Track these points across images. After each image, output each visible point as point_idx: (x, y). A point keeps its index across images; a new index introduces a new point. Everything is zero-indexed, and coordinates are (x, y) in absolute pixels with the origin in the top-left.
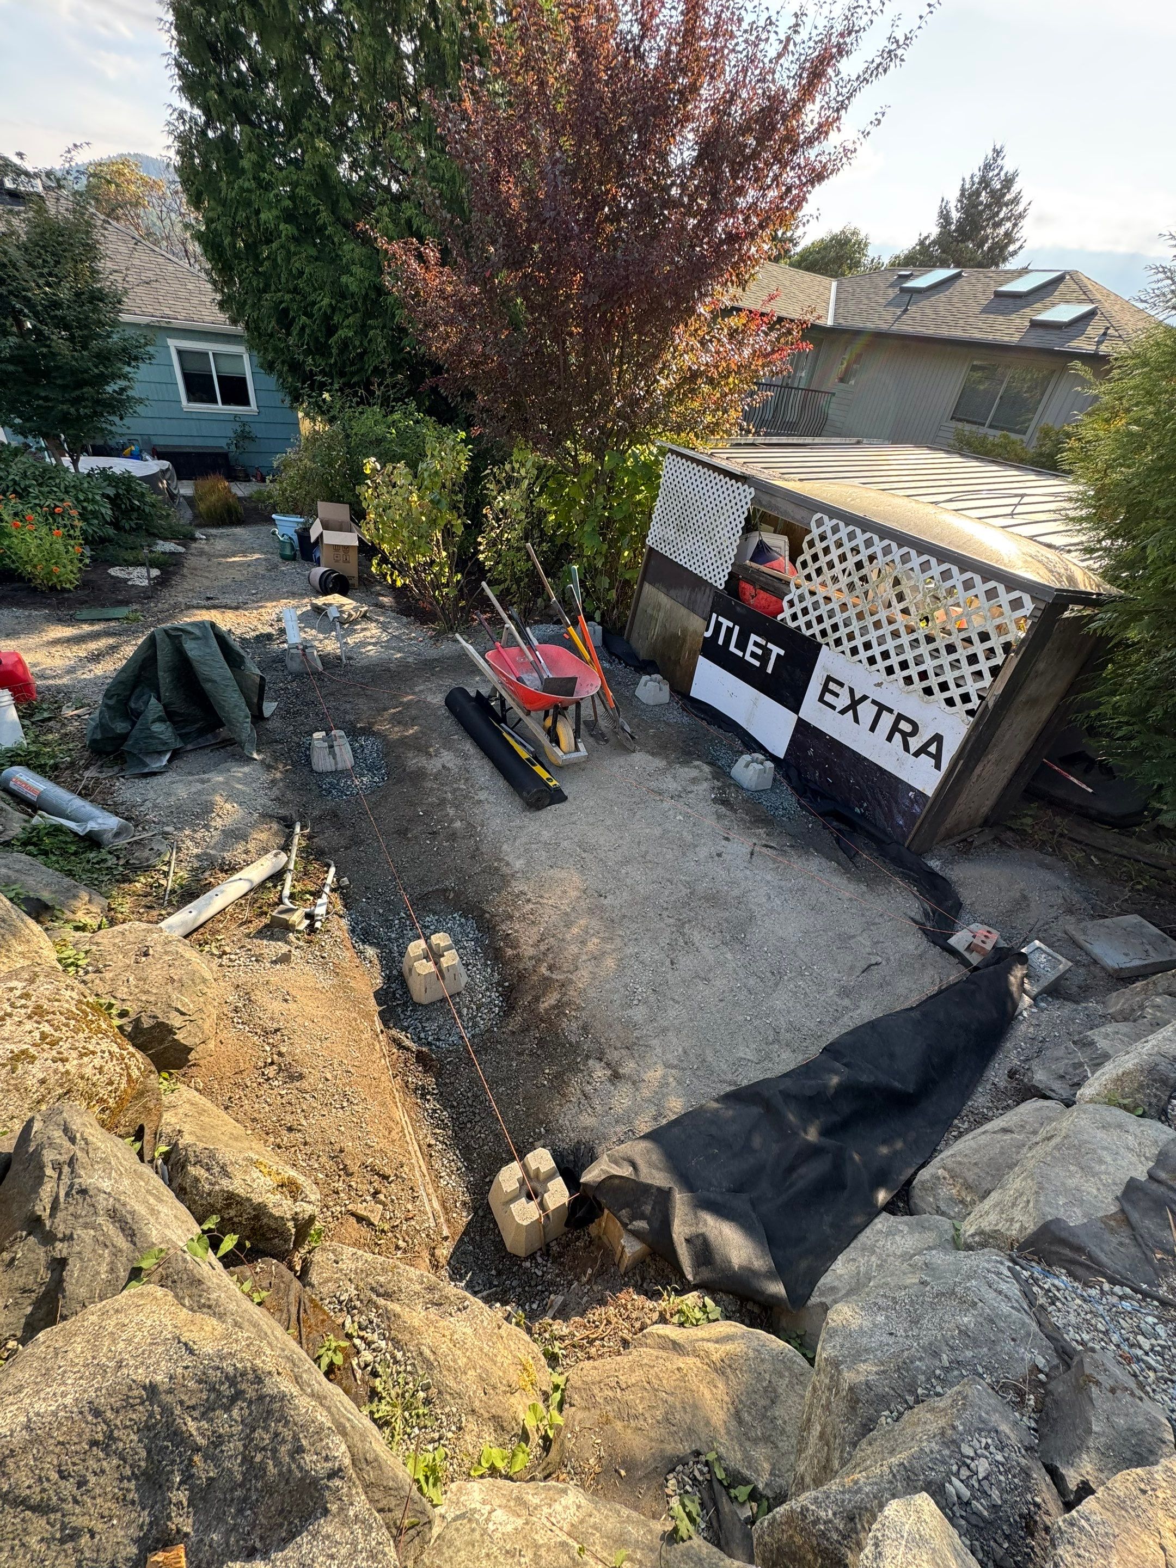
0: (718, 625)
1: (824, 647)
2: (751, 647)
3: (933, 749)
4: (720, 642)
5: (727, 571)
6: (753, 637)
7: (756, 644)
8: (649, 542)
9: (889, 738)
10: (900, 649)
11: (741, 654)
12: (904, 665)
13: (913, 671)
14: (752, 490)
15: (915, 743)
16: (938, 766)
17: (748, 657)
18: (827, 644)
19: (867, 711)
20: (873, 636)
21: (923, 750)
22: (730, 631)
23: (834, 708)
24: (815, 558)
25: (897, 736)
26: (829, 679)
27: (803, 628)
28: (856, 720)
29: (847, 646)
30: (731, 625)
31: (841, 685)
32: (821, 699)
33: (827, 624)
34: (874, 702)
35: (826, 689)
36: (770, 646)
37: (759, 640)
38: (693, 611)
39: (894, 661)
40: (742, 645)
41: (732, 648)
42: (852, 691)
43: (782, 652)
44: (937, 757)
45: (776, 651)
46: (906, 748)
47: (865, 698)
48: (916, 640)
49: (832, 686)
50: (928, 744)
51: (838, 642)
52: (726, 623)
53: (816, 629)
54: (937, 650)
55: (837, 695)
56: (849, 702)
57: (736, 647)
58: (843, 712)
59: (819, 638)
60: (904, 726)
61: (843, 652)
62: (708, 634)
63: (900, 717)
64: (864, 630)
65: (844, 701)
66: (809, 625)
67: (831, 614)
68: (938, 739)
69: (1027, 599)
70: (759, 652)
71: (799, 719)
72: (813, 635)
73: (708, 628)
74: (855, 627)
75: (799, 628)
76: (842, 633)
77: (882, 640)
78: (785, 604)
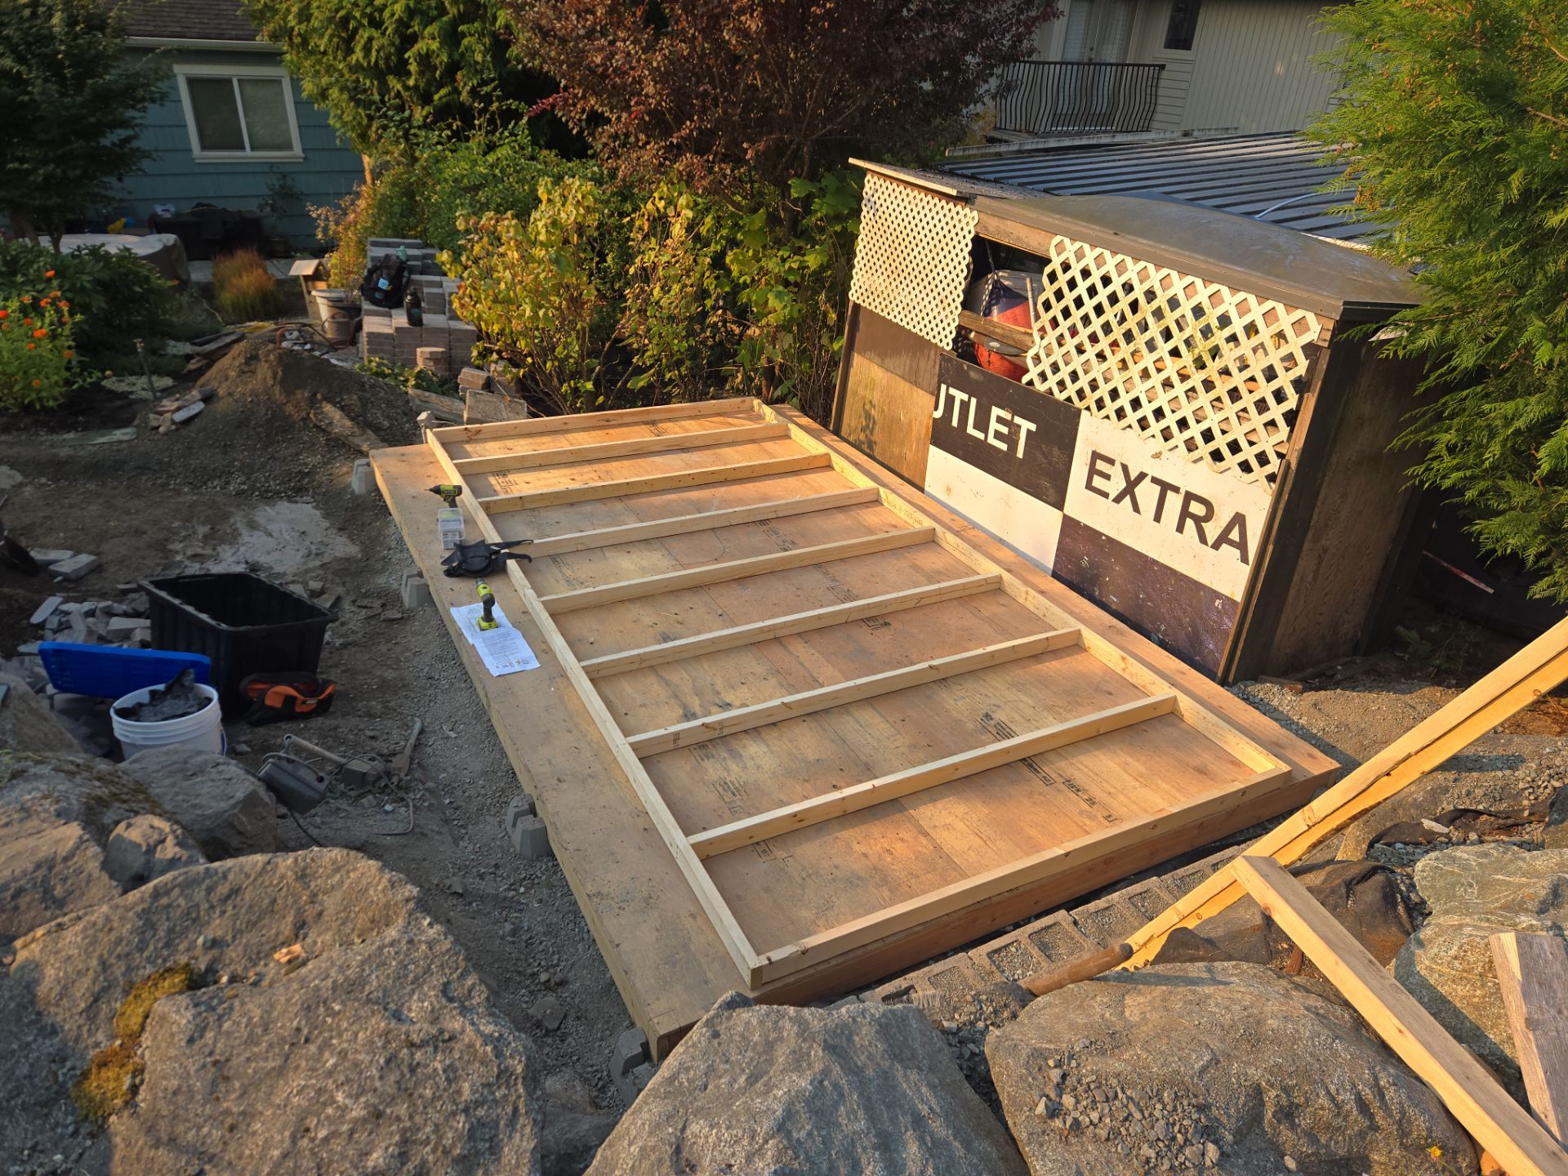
0: (950, 400)
1: (1084, 414)
2: (994, 426)
3: (1235, 535)
4: (955, 423)
5: (953, 326)
6: (996, 411)
7: (1000, 420)
8: (853, 296)
9: (1180, 528)
10: (1175, 404)
11: (981, 436)
12: (1183, 425)
13: (1195, 431)
14: (975, 213)
15: (1213, 530)
16: (1245, 559)
17: (992, 440)
18: (1088, 408)
19: (1147, 493)
20: (1140, 390)
21: (1223, 539)
22: (965, 406)
23: (1106, 495)
24: (1059, 295)
25: (1189, 523)
26: (1096, 456)
27: (1056, 390)
28: (1136, 509)
29: (1111, 407)
31: (1111, 462)
32: (1089, 486)
33: (1083, 382)
34: (1155, 480)
35: (1093, 471)
36: (1018, 420)
37: (1006, 415)
38: (916, 384)
39: (1170, 420)
40: (982, 424)
41: (971, 430)
42: (1125, 468)
43: (1033, 427)
44: (1242, 546)
45: (1026, 426)
46: (1203, 539)
47: (1142, 476)
48: (1193, 389)
49: (1101, 465)
50: (1228, 529)
51: (1100, 404)
52: (960, 396)
53: (1071, 390)
54: (1218, 399)
55: (1107, 477)
56: (1123, 485)
58: (1118, 500)
59: (1077, 403)
60: (1196, 508)
61: (1107, 417)
62: (938, 414)
63: (1190, 497)
64: (1129, 384)
65: (1117, 484)
66: (1062, 386)
67: (1087, 368)
68: (1239, 520)
69: (1311, 318)
70: (1005, 430)
71: (1066, 518)
72: (1069, 399)
73: (936, 408)
74: (1117, 381)
75: (1050, 391)
76: (1104, 391)
77: (1153, 394)
78: (1029, 361)
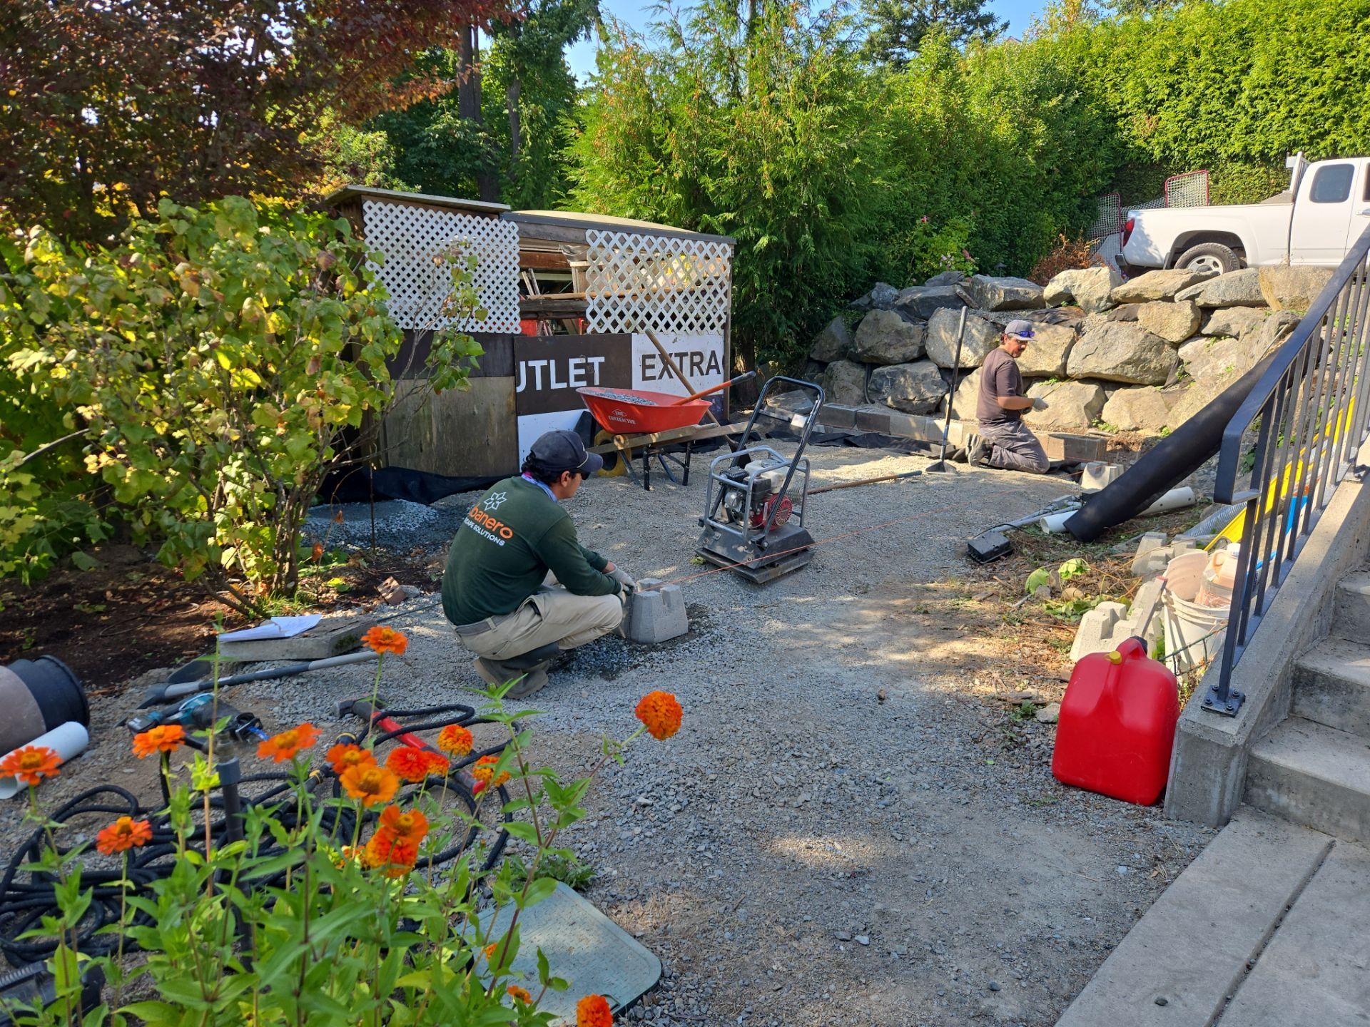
0: (530, 372)
1: (634, 335)
2: (573, 372)
3: (713, 363)
4: (539, 387)
5: (515, 314)
6: (572, 362)
7: (577, 366)
9: (692, 374)
10: (680, 308)
11: (564, 385)
12: (686, 317)
13: (692, 318)
15: (704, 366)
16: (719, 372)
17: (573, 384)
18: (635, 331)
21: (710, 367)
22: (545, 370)
23: (653, 378)
25: (695, 368)
26: (645, 357)
27: (611, 329)
28: (670, 376)
29: (649, 324)
31: (653, 356)
32: (645, 378)
33: (628, 316)
34: (676, 355)
35: (645, 367)
36: (590, 360)
37: (578, 361)
38: (487, 375)
39: (680, 317)
40: (563, 375)
41: (554, 385)
42: (661, 356)
43: (602, 359)
44: (716, 367)
45: (597, 361)
46: (702, 373)
47: (670, 356)
48: (685, 297)
49: (649, 362)
50: (710, 361)
51: (642, 325)
52: (538, 364)
53: (622, 324)
54: (697, 298)
55: (652, 367)
57: (558, 381)
58: (661, 377)
59: (626, 331)
60: (696, 359)
62: (520, 389)
63: (693, 354)
65: (660, 366)
66: (615, 324)
67: (628, 307)
68: (713, 354)
69: (727, 246)
70: (582, 372)
72: (621, 331)
73: (517, 383)
74: (648, 307)
75: (608, 331)
76: (642, 316)
77: (668, 308)
78: (589, 317)
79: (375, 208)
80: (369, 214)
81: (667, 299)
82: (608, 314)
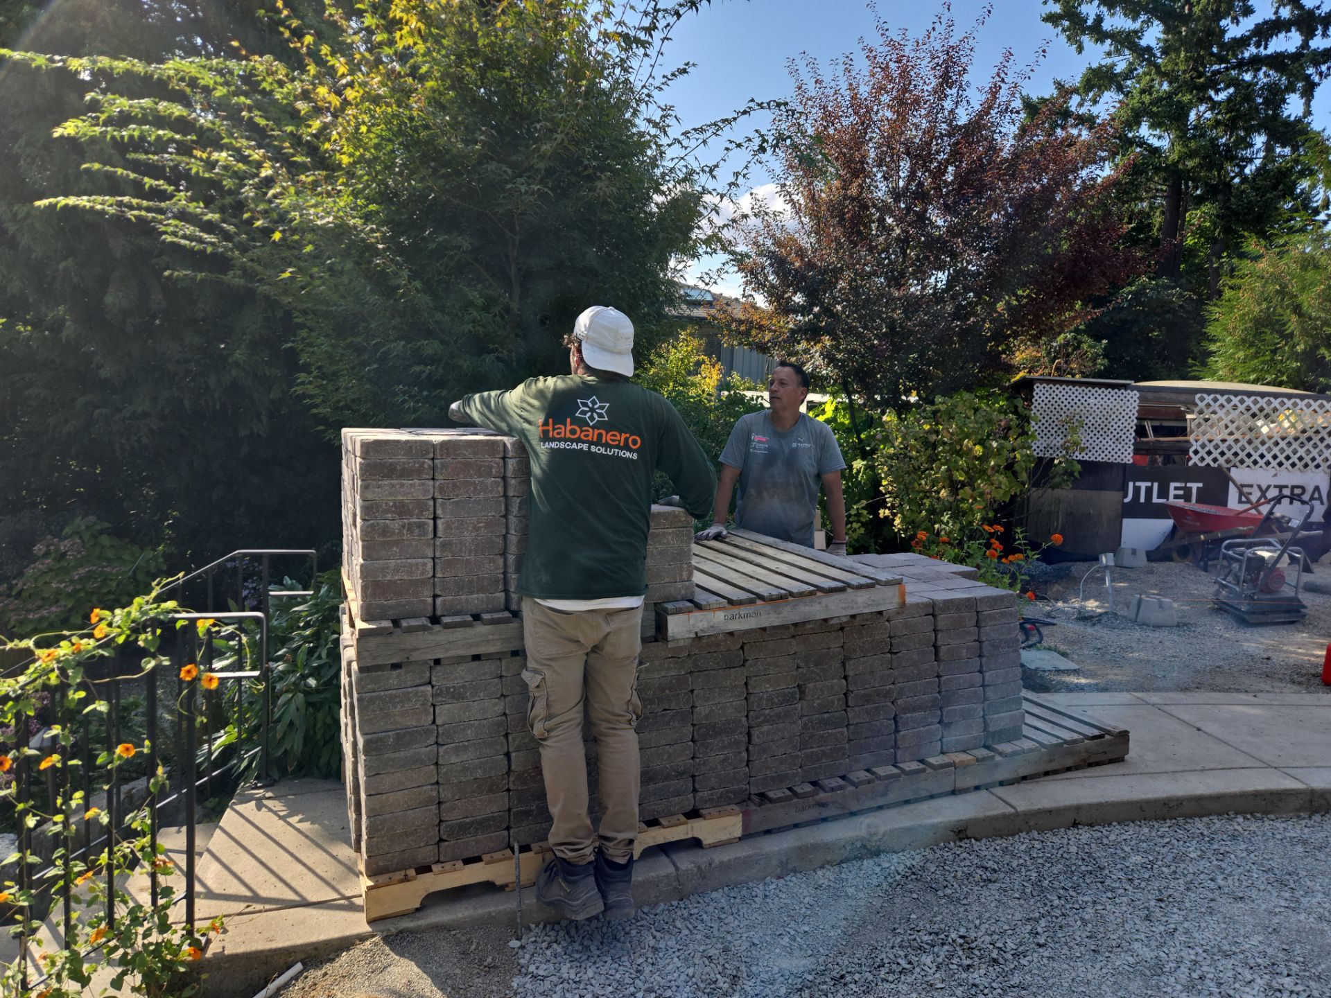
0: (1137, 490)
1: (1233, 469)
2: (1172, 492)
3: (1316, 495)
4: (1142, 500)
5: (1130, 450)
6: (1173, 485)
7: (1176, 488)
9: (1291, 503)
10: (1282, 451)
11: (1164, 501)
12: (1288, 458)
13: (1294, 459)
15: (1306, 497)
16: (1322, 503)
17: (1171, 500)
18: (1235, 466)
19: (1272, 494)
20: (1263, 450)
21: (1312, 498)
22: (1149, 489)
25: (1295, 499)
26: (1242, 486)
27: (1212, 463)
30: (1149, 484)
31: (1251, 486)
32: (1241, 502)
33: (1229, 455)
35: (1242, 494)
36: (1189, 485)
37: (1178, 484)
38: (1102, 489)
39: (1281, 458)
40: (1164, 493)
41: (1155, 500)
42: (1259, 487)
43: (1200, 485)
44: (1320, 498)
45: (1195, 486)
47: (1269, 487)
50: (1313, 494)
51: (1242, 462)
52: (1143, 485)
53: (1222, 460)
57: (1159, 497)
59: (1225, 465)
60: (1298, 491)
62: (1127, 500)
63: (1293, 487)
64: (1256, 449)
65: (1257, 494)
67: (1230, 448)
68: (1317, 488)
70: (1181, 492)
72: (1221, 465)
73: (1126, 496)
74: (1249, 449)
75: (1209, 465)
76: (1242, 455)
77: (1269, 450)
78: (1191, 454)
79: (1041, 387)
80: (1037, 390)
81: (1270, 443)
82: (1209, 453)
